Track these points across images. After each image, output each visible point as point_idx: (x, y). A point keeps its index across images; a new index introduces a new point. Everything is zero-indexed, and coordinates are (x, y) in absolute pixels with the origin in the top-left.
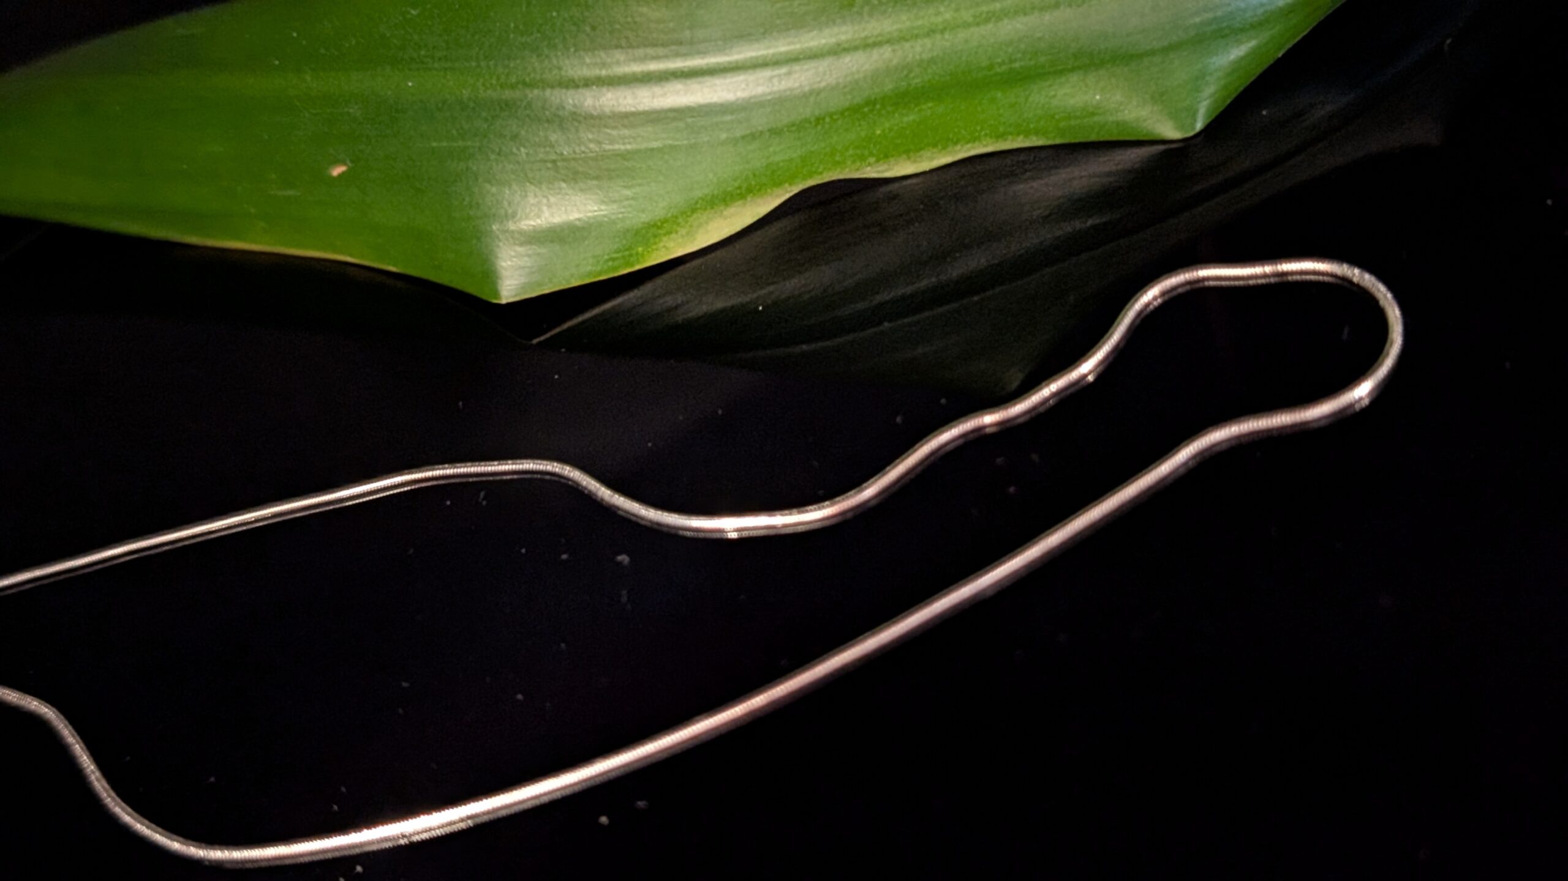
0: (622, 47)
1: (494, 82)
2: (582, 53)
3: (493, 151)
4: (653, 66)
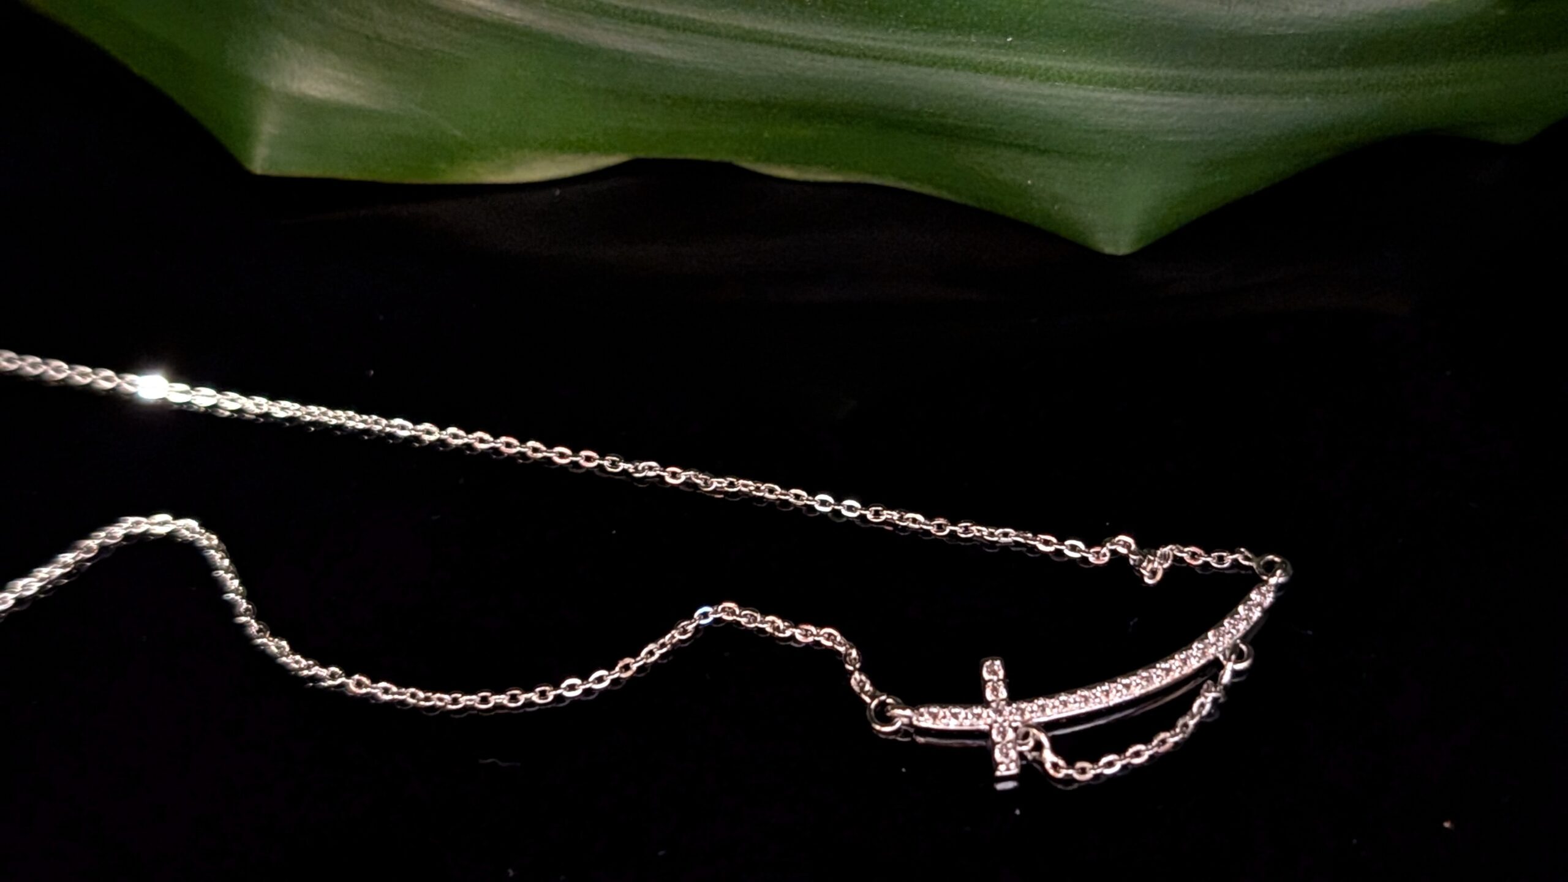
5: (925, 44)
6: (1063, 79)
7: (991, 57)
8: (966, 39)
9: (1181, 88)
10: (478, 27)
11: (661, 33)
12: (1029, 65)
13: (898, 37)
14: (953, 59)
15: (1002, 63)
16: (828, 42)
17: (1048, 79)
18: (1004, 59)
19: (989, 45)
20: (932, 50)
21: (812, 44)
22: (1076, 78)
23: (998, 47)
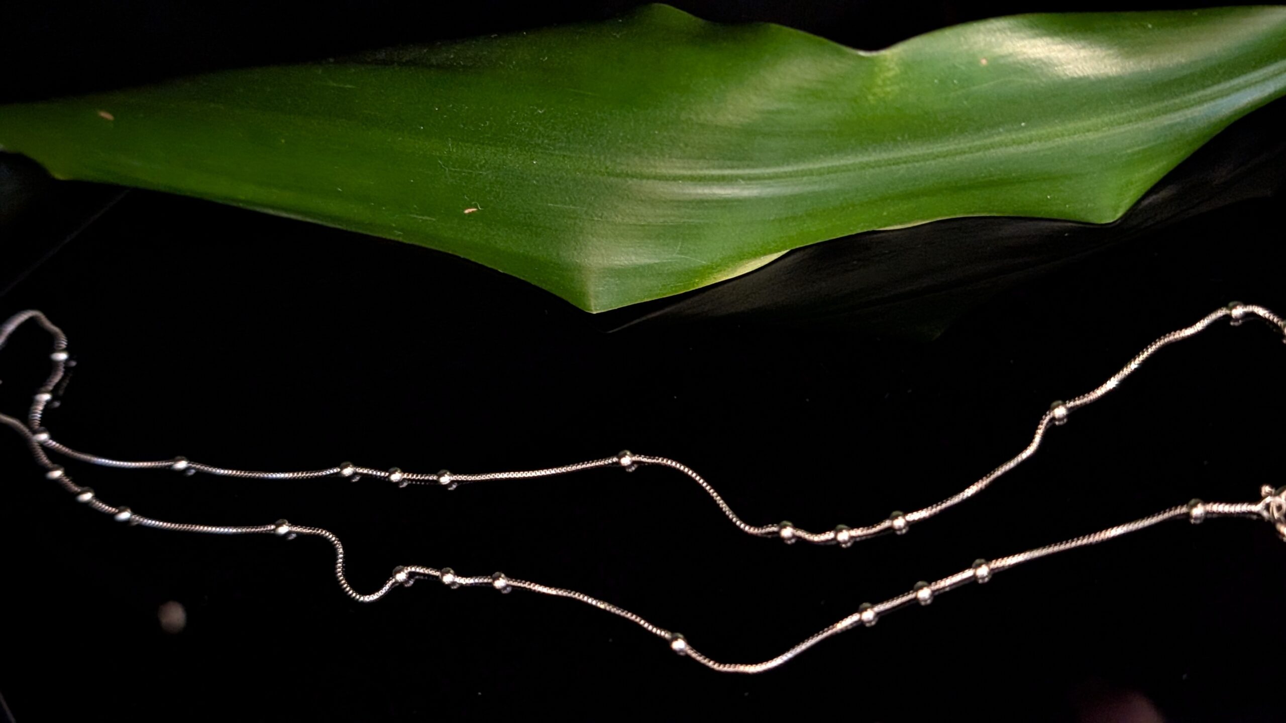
0: (705, 158)
1: (603, 170)
2: (674, 160)
3: (597, 216)
4: (727, 172)
5: (974, 141)
6: (1058, 136)
7: (1014, 137)
8: (997, 132)
9: (1130, 121)
10: (706, 204)
11: (815, 178)
12: (1037, 135)
13: (956, 141)
14: (991, 144)
15: (1021, 138)
16: (914, 156)
17: (1050, 139)
18: (1021, 135)
19: (1010, 131)
20: (977, 143)
21: (905, 159)
22: (1067, 133)
23: (1016, 130)
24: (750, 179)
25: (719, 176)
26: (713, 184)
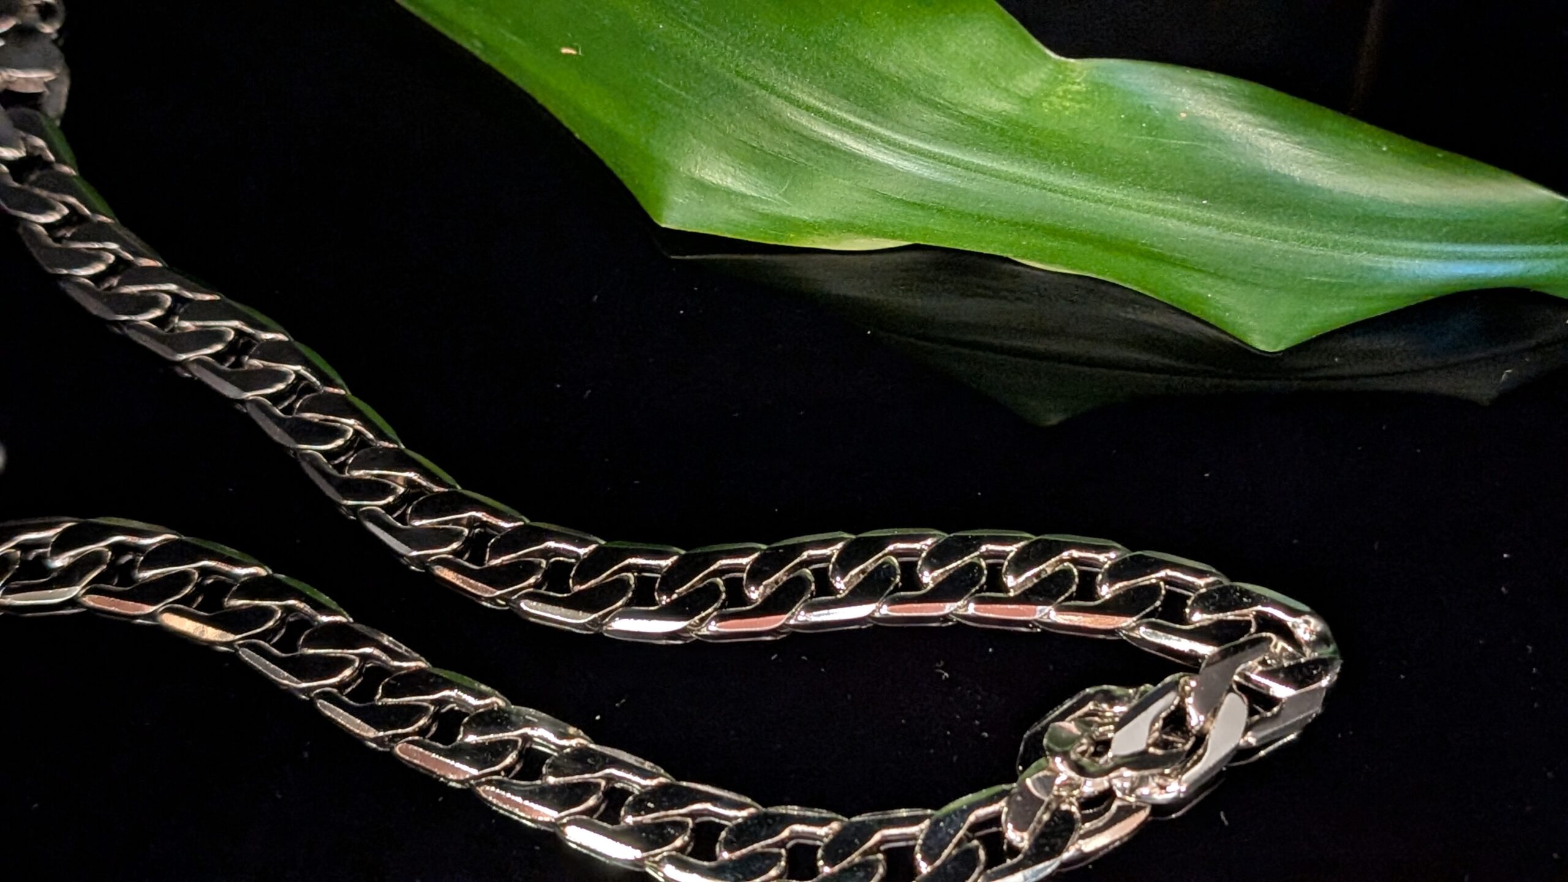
0: (848, 99)
1: (733, 66)
2: (814, 87)
3: (707, 115)
4: (867, 125)
5: (1145, 199)
6: (1240, 231)
7: (1190, 212)
8: (1174, 199)
9: (1325, 245)
10: (832, 152)
12: (1217, 220)
13: (1125, 192)
14: (1163, 210)
15: (1197, 217)
16: (1074, 189)
17: (1230, 230)
18: (1199, 214)
19: (1188, 204)
20: (1149, 203)
21: (1064, 190)
22: (1250, 231)
23: (1197, 206)
24: (889, 143)
25: (856, 125)
26: (847, 133)
